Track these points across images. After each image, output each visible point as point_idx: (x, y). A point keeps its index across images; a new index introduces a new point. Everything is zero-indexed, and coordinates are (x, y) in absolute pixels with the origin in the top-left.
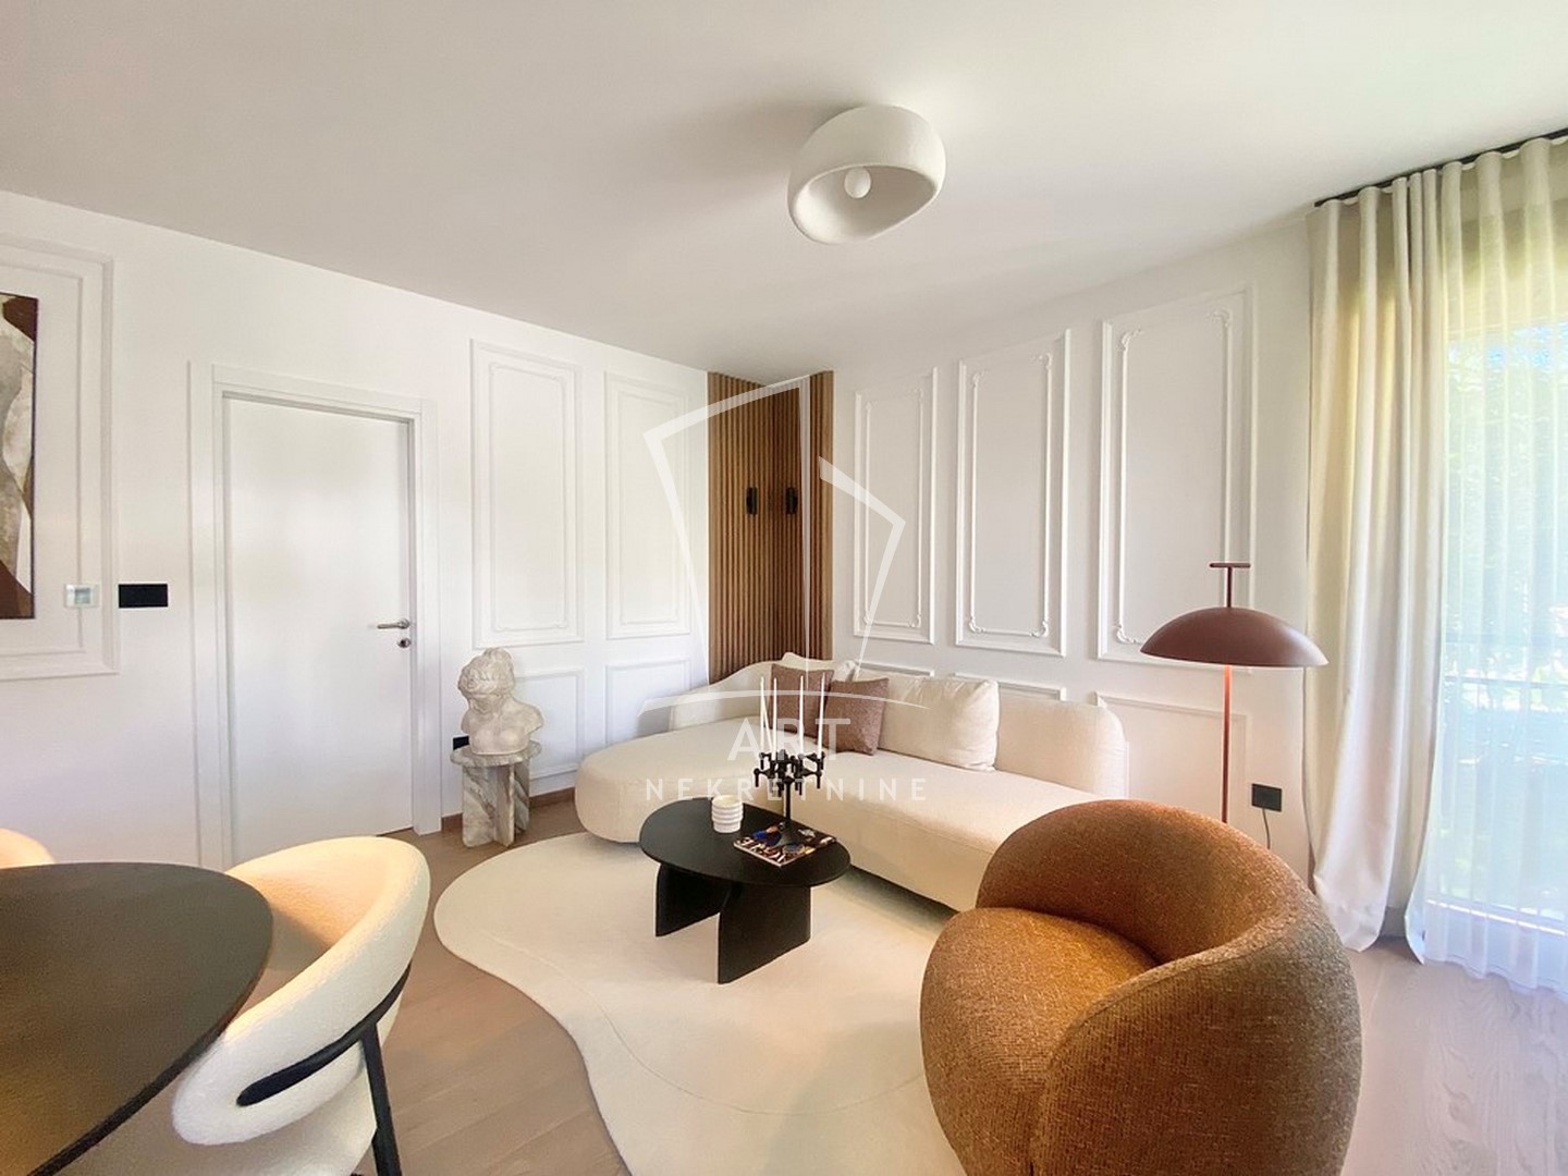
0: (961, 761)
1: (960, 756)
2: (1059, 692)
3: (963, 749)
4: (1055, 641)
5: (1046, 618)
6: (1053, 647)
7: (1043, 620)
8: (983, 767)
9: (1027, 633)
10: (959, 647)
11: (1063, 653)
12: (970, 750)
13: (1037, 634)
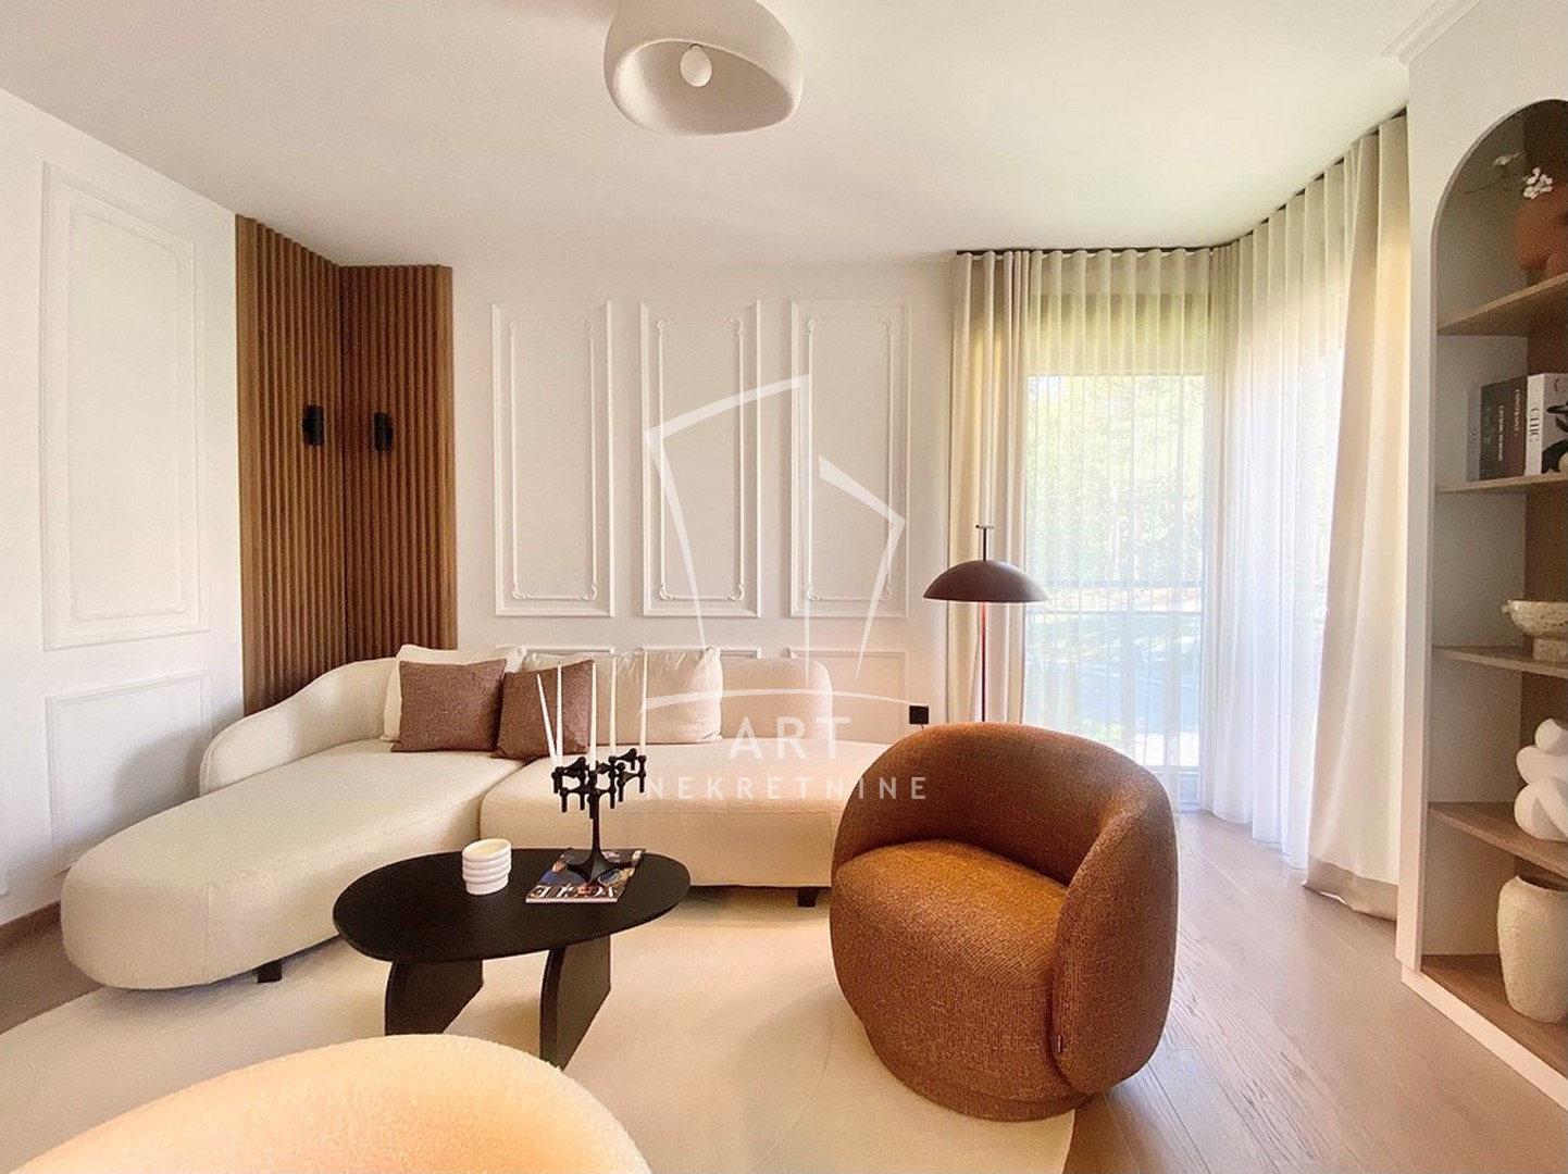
0: (690, 736)
1: (690, 732)
2: (756, 652)
3: (691, 723)
4: (752, 606)
5: (742, 582)
6: (748, 609)
7: (739, 582)
8: (713, 738)
9: (723, 598)
10: (648, 617)
11: (759, 615)
12: (701, 723)
13: (733, 598)
